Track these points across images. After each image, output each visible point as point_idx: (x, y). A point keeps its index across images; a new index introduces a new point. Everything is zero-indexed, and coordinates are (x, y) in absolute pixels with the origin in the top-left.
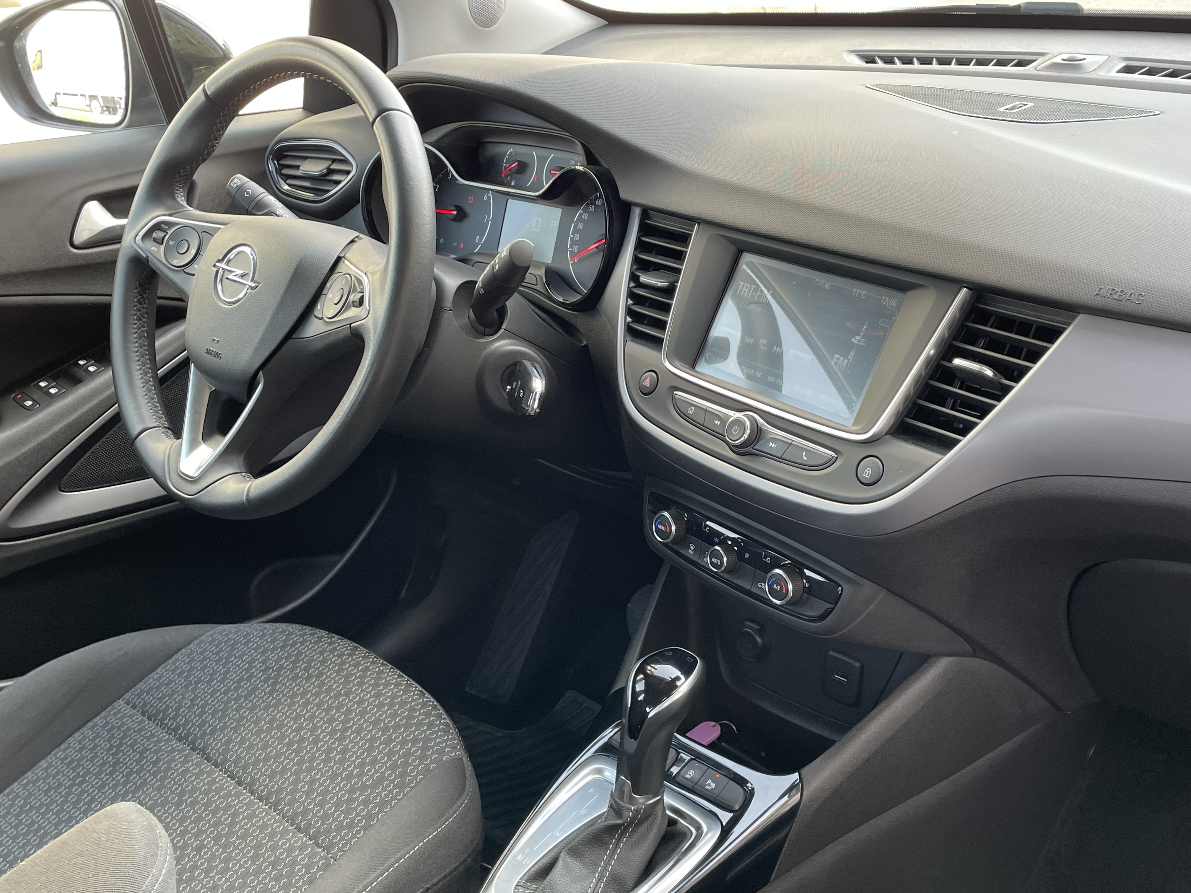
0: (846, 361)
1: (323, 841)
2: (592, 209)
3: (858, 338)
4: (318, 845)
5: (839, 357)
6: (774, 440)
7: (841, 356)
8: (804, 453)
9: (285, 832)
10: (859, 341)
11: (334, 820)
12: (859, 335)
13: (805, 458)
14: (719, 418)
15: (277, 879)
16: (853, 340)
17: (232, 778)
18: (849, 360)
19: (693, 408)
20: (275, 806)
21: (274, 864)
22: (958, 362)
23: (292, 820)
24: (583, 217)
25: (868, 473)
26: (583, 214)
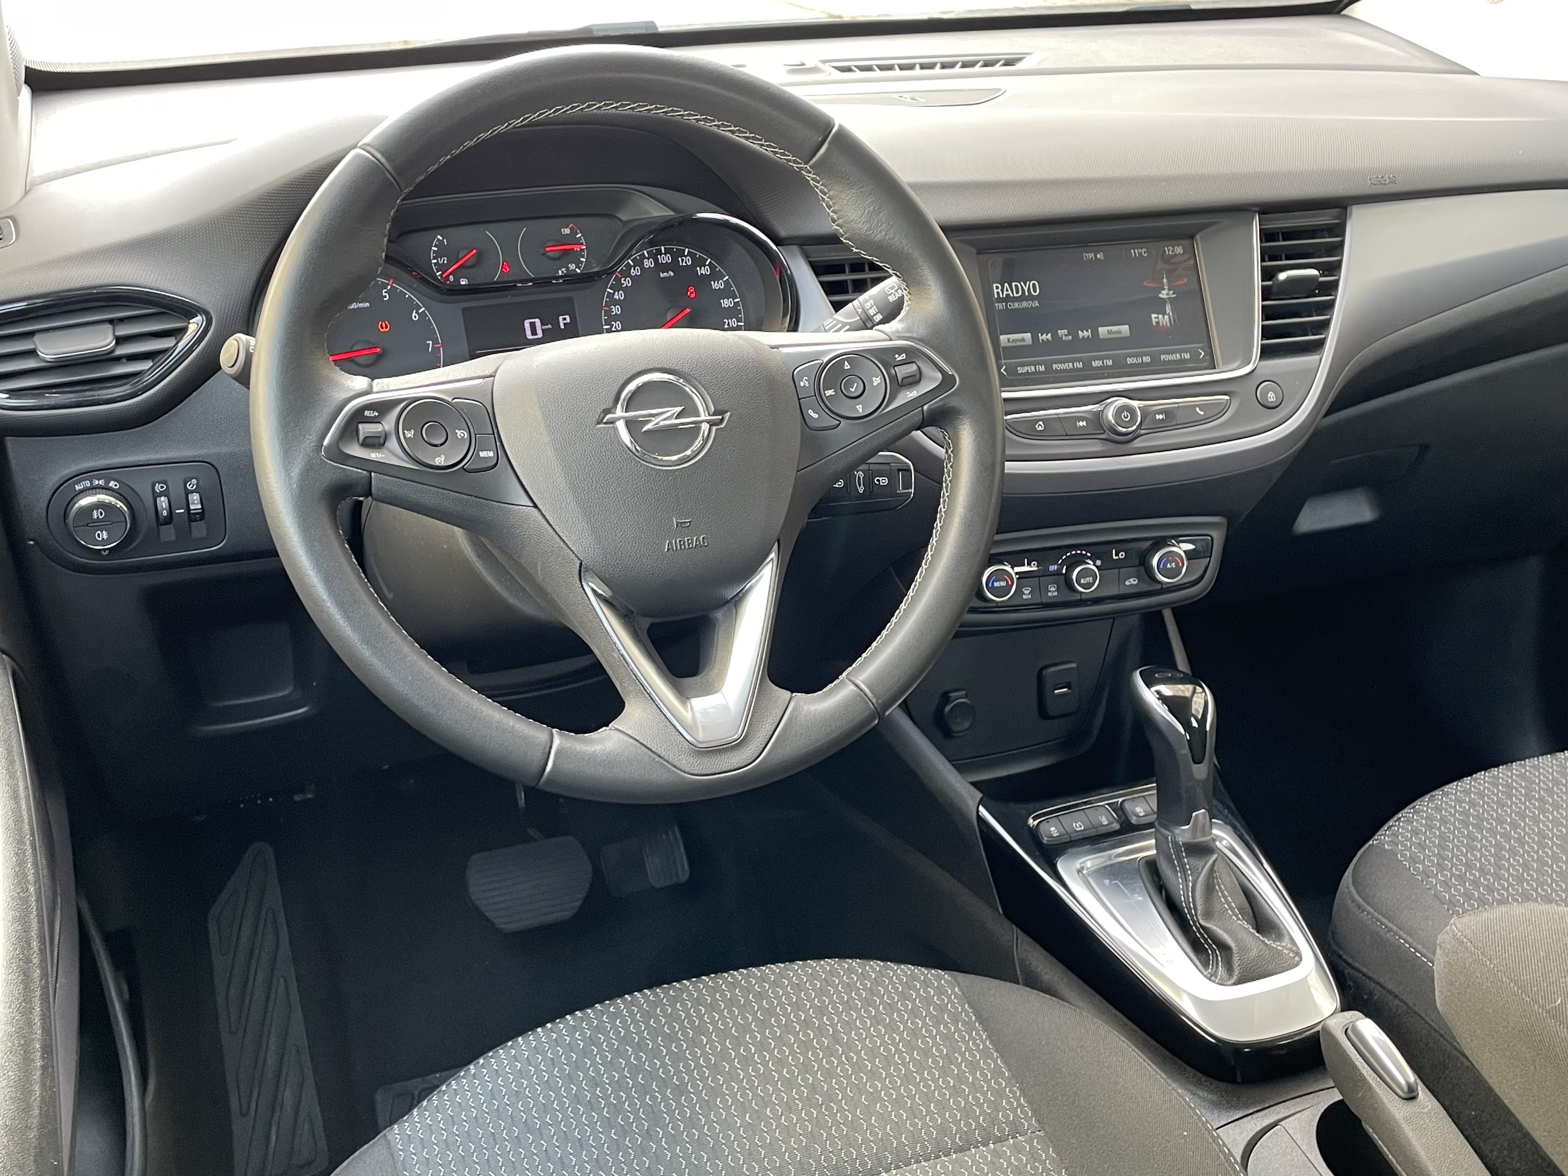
0: (1166, 317)
1: (1001, 1130)
2: (627, 282)
3: (1164, 292)
4: (1000, 1140)
5: (1156, 316)
6: (1160, 412)
7: (1158, 314)
8: (1198, 409)
10: (1168, 294)
11: (980, 1106)
12: (1164, 289)
13: (1202, 413)
14: (1082, 419)
16: (1160, 295)
18: (1169, 314)
19: (1041, 423)
22: (1282, 276)
23: (941, 1151)
24: (616, 297)
25: (1271, 397)
26: (614, 293)
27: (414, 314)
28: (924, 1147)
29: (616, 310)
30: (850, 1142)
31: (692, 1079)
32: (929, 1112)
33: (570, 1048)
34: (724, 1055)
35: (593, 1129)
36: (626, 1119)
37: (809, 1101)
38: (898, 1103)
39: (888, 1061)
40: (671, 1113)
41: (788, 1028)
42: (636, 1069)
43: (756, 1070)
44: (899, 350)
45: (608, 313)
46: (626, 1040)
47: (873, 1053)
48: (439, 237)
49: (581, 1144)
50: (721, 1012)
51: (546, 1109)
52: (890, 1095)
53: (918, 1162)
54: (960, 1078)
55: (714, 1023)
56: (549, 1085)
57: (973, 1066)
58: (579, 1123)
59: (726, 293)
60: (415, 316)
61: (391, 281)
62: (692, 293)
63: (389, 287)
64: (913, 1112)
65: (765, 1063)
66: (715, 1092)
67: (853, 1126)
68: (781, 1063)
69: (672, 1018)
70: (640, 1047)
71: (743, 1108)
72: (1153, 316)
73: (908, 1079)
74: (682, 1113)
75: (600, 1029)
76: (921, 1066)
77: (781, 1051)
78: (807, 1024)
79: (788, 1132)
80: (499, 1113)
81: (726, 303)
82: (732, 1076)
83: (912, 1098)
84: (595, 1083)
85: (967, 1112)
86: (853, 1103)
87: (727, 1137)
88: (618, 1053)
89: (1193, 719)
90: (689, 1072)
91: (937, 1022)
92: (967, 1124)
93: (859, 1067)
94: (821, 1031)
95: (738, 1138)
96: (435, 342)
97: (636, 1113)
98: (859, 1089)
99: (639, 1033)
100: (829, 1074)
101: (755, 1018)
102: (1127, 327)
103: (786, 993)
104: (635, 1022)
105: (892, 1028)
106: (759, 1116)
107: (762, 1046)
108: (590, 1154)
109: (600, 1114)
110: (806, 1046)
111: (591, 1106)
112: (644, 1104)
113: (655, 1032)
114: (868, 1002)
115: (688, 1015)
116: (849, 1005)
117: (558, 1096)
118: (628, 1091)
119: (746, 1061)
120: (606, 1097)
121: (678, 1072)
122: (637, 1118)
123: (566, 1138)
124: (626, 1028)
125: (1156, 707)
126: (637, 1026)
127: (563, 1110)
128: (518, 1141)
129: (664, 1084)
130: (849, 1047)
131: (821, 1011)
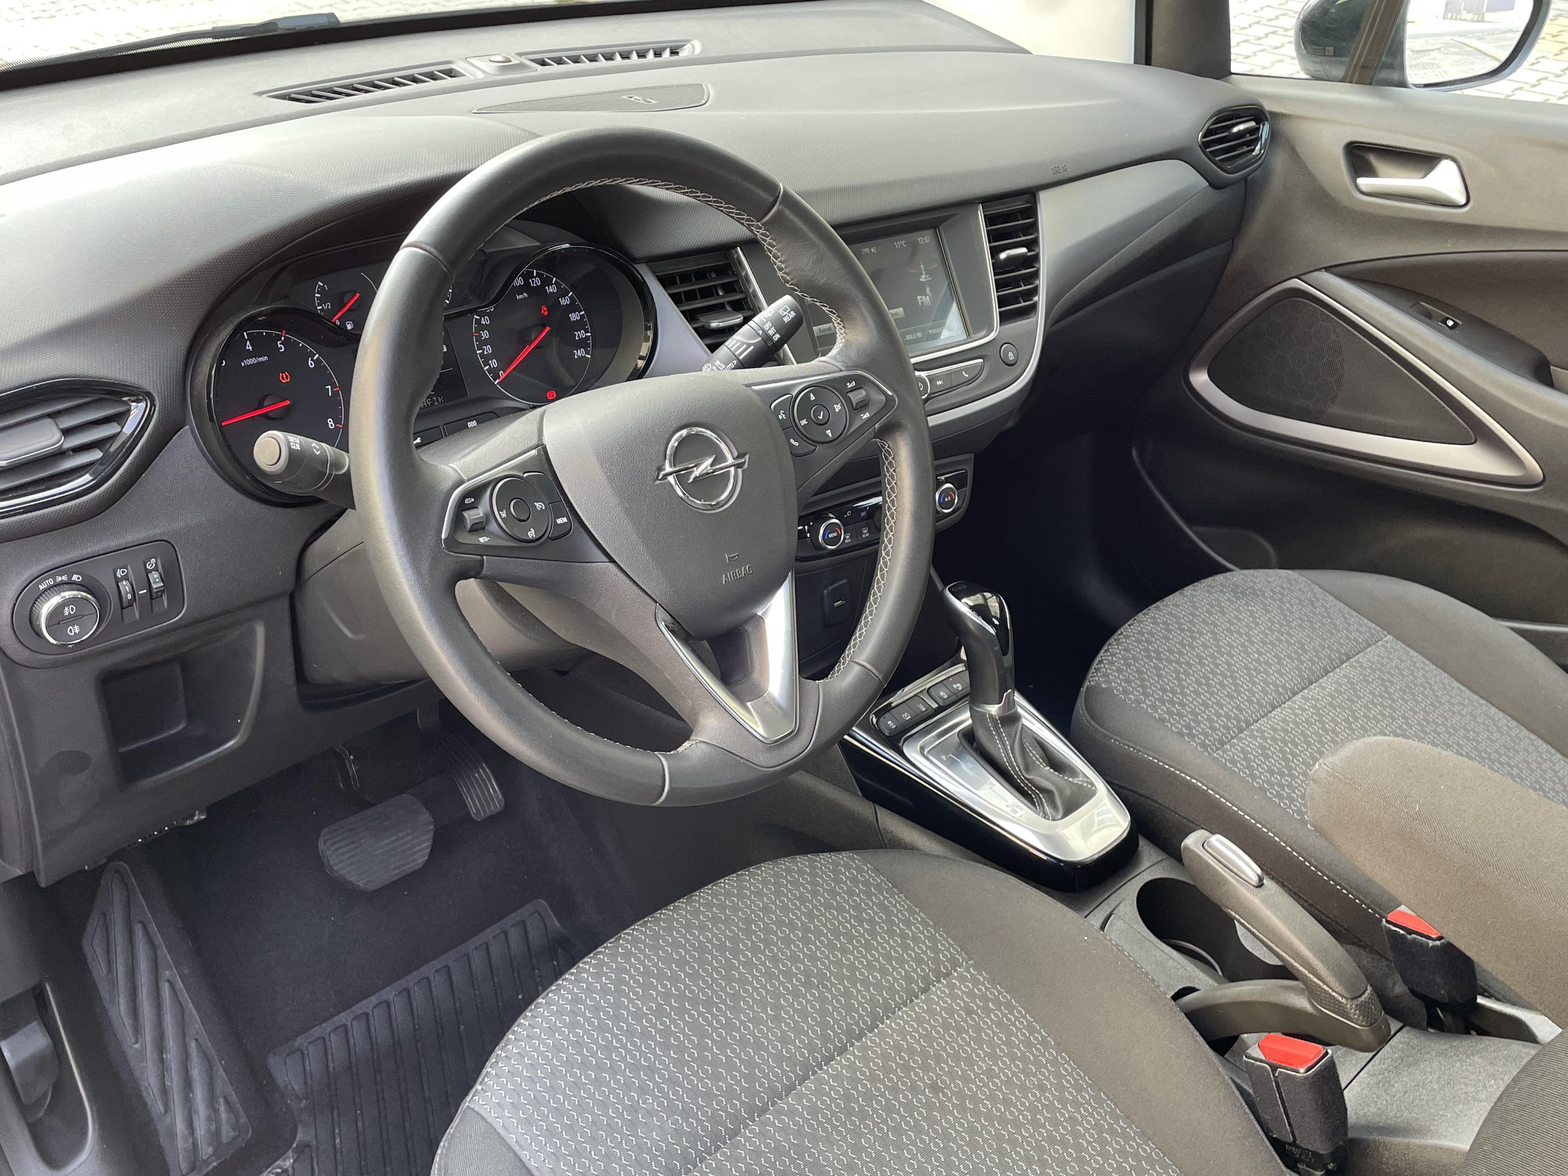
0: (928, 297)
1: (946, 967)
3: (923, 276)
4: (948, 975)
6: (939, 379)
7: (921, 295)
8: (963, 373)
9: (929, 1001)
10: (926, 278)
11: (925, 953)
12: (922, 274)
13: (967, 375)
15: (988, 1011)
16: (921, 280)
17: (832, 1058)
18: (929, 295)
20: (889, 1011)
21: (970, 1012)
22: (1004, 255)
23: (912, 995)
24: (483, 322)
25: (1011, 356)
26: (481, 319)
27: (310, 362)
28: (901, 997)
29: (485, 335)
30: (850, 1008)
31: (715, 992)
32: (894, 968)
33: (604, 991)
34: (730, 966)
35: (655, 1054)
36: (677, 1039)
37: (808, 985)
38: (870, 967)
39: (850, 937)
40: (710, 1024)
41: (767, 930)
42: (667, 996)
43: (759, 971)
44: (849, 379)
45: (479, 338)
46: (647, 973)
47: (836, 933)
48: (319, 283)
49: (651, 1070)
50: (711, 931)
51: (608, 1049)
52: (861, 963)
53: (900, 1009)
54: (903, 936)
55: (710, 941)
56: (602, 1029)
57: (908, 923)
58: (642, 1053)
59: (572, 308)
60: (311, 364)
61: (284, 332)
62: (545, 311)
63: (283, 338)
64: (884, 972)
65: (763, 964)
66: (736, 997)
67: (847, 994)
68: (775, 960)
69: (676, 945)
70: (661, 977)
71: (763, 1003)
72: (919, 297)
73: (868, 946)
74: (719, 1021)
75: (621, 970)
76: (873, 933)
77: (771, 951)
78: (779, 923)
79: (804, 1014)
80: (570, 1063)
81: (574, 317)
82: (743, 981)
83: (878, 960)
84: (638, 1016)
85: (919, 960)
86: (841, 978)
87: (761, 1031)
88: (646, 986)
89: (994, 619)
90: (710, 987)
91: (869, 894)
92: (923, 970)
93: (831, 946)
94: (792, 926)
95: (770, 1029)
96: (333, 386)
97: (682, 1031)
98: (839, 964)
99: (656, 965)
100: (813, 958)
101: (740, 929)
102: (901, 309)
103: (753, 902)
104: (647, 956)
105: (840, 909)
106: (777, 1007)
107: (755, 950)
108: (662, 1076)
109: (655, 1040)
110: (787, 941)
111: (645, 1035)
112: (686, 1023)
113: (668, 961)
114: (815, 893)
115: (687, 940)
116: (803, 900)
117: (614, 1035)
118: (668, 1016)
119: (748, 964)
120: (653, 1026)
121: (700, 989)
122: (686, 1036)
123: (636, 1068)
124: (642, 963)
125: (968, 614)
126: (650, 960)
127: (624, 1047)
128: (598, 1082)
129: (694, 1001)
130: (818, 933)
131: (785, 909)
